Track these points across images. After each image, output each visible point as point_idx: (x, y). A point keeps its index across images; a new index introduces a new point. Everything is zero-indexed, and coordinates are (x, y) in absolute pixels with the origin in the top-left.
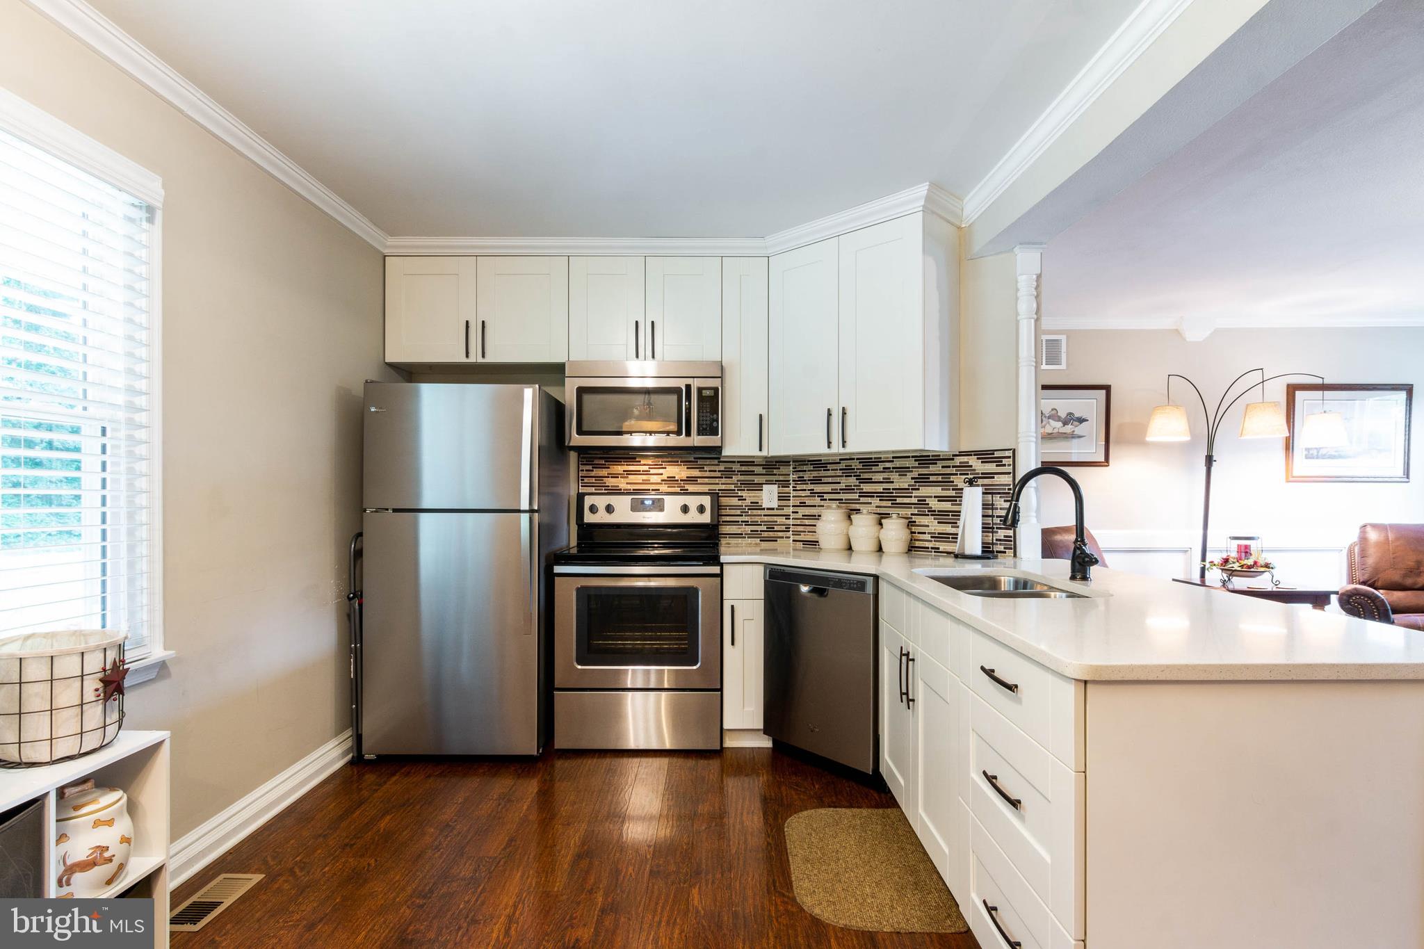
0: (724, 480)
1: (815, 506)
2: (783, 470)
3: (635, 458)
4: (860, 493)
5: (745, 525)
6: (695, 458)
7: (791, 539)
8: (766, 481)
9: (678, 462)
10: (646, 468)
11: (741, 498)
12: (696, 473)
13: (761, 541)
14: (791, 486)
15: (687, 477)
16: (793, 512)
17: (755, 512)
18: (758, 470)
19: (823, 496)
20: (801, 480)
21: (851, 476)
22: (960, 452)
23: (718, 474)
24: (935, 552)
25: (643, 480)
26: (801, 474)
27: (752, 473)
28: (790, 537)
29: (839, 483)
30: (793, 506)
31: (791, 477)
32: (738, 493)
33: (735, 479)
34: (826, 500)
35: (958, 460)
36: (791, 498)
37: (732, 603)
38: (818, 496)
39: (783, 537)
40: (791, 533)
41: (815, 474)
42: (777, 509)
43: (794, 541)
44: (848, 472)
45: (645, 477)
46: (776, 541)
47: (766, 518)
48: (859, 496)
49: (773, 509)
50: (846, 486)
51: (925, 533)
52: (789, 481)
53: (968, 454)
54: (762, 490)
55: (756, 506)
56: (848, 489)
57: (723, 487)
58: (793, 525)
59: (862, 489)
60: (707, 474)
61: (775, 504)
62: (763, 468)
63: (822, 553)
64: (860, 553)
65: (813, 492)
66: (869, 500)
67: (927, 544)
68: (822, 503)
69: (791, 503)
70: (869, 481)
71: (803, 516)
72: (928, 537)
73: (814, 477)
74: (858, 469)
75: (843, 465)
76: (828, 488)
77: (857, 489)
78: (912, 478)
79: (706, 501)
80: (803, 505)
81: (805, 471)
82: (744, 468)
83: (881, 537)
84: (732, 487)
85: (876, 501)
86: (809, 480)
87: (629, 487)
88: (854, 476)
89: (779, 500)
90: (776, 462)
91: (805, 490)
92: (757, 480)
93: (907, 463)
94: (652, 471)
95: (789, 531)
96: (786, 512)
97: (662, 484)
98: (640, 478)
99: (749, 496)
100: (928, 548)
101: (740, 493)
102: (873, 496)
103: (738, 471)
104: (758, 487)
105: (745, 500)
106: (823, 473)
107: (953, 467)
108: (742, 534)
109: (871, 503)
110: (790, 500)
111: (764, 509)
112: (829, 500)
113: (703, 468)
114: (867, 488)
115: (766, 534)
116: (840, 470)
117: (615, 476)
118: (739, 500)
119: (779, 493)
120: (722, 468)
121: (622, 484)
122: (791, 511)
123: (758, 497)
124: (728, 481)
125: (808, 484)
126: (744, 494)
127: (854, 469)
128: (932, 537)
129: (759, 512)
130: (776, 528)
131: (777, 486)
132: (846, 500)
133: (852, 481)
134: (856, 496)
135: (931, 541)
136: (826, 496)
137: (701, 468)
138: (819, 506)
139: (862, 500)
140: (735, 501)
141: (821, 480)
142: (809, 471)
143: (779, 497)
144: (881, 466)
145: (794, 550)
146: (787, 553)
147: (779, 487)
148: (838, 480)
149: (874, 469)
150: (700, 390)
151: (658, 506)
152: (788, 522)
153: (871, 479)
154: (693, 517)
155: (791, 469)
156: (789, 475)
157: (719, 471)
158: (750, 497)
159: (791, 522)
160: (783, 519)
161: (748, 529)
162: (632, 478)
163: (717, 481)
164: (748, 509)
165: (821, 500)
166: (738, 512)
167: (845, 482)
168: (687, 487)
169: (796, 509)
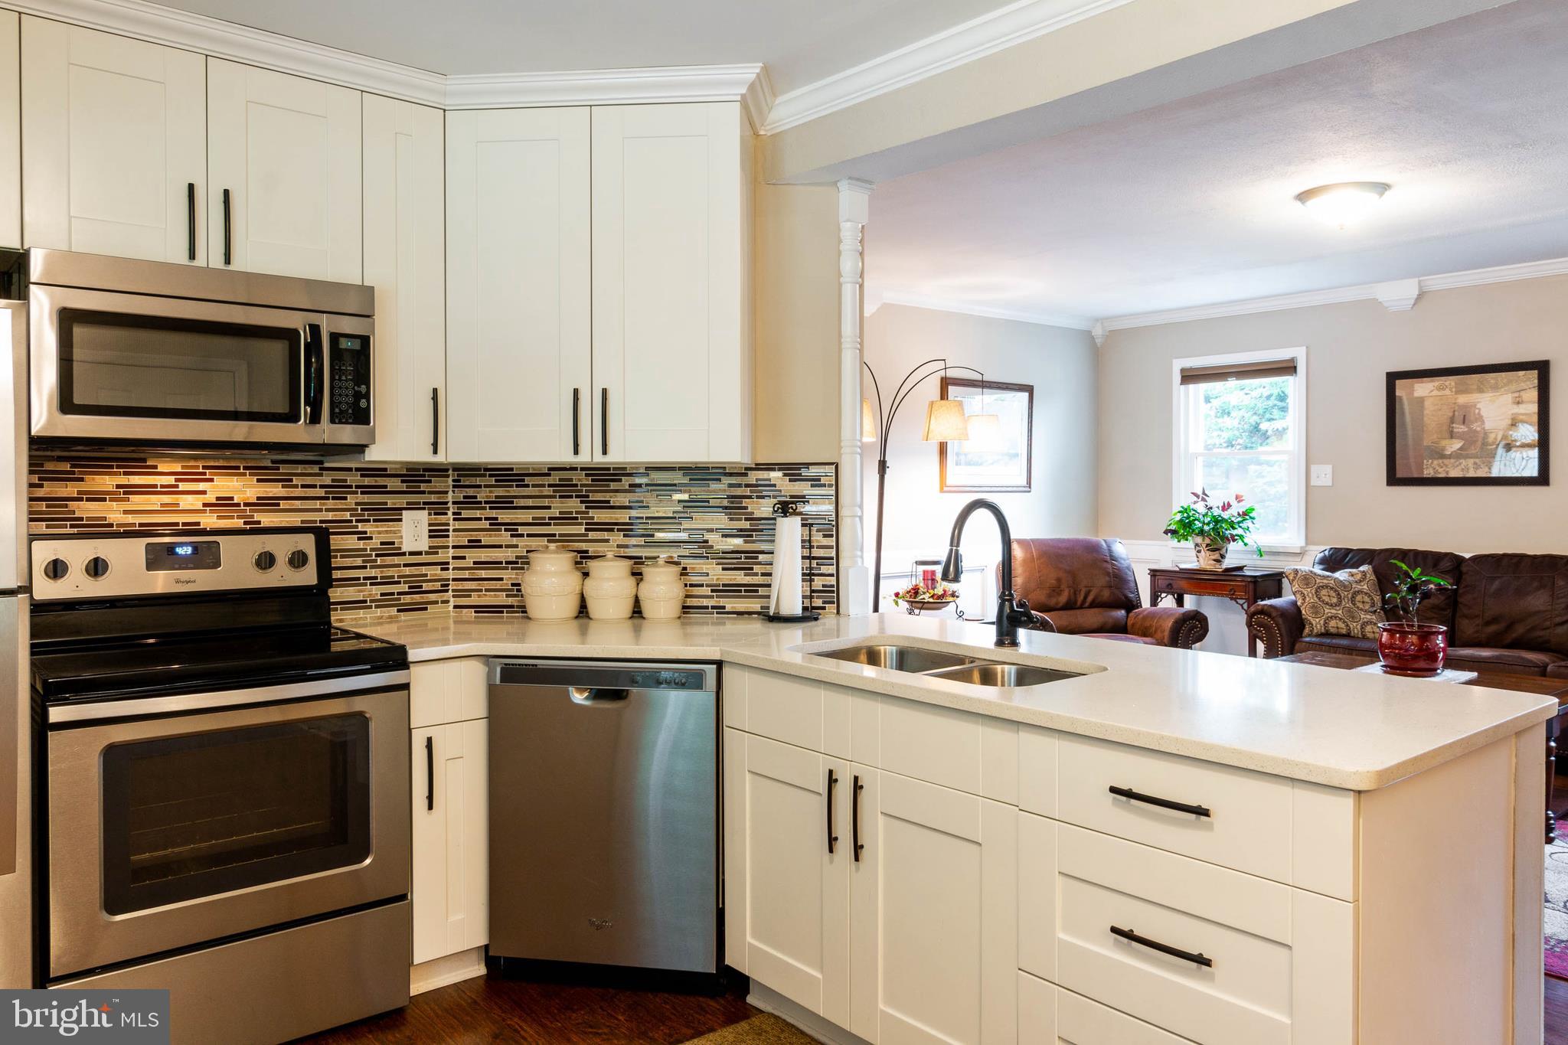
0: (331, 504)
1: (500, 546)
2: (437, 484)
3: (145, 460)
4: (587, 524)
5: (371, 584)
6: (273, 462)
7: (452, 604)
8: (408, 503)
9: (238, 468)
10: (171, 480)
11: (364, 536)
12: (276, 490)
13: (399, 611)
14: (450, 513)
15: (258, 498)
16: (454, 558)
17: (389, 560)
18: (393, 484)
19: (517, 530)
20: (470, 502)
21: (571, 497)
22: (756, 464)
23: (321, 492)
24: (717, 613)
25: (162, 505)
26: (471, 492)
27: (382, 490)
28: (447, 602)
29: (549, 508)
30: (454, 547)
31: (450, 497)
32: (357, 527)
33: (351, 500)
34: (522, 535)
35: (753, 477)
36: (451, 533)
37: (429, 732)
38: (506, 530)
39: (436, 602)
40: (450, 593)
41: (501, 492)
42: (427, 553)
43: (455, 607)
44: (565, 488)
45: (166, 499)
46: (426, 609)
47: (407, 571)
48: (586, 530)
49: (419, 553)
50: (560, 513)
51: (702, 585)
52: (447, 503)
53: (770, 467)
54: (400, 520)
55: (390, 549)
56: (566, 518)
57: (330, 516)
58: (454, 580)
59: (593, 518)
60: (299, 492)
61: (424, 544)
62: (403, 481)
64: (604, 621)
65: (495, 523)
66: (605, 535)
67: (705, 602)
68: (515, 541)
69: (451, 541)
70: (605, 505)
71: (475, 563)
72: (707, 591)
73: (496, 497)
74: (582, 485)
75: (555, 478)
76: (527, 516)
77: (582, 518)
78: (680, 502)
79: (307, 543)
80: (475, 544)
81: (479, 486)
82: (367, 481)
83: (641, 596)
84: (347, 516)
85: (617, 538)
86: (486, 502)
87: (129, 519)
88: (577, 497)
89: (430, 537)
90: (425, 470)
91: (480, 519)
92: (391, 501)
93: (678, 478)
94: (182, 486)
95: (447, 591)
96: (441, 556)
97: (204, 511)
98: (155, 501)
99: (377, 532)
100: (707, 607)
101: (361, 527)
102: (612, 530)
103: (357, 487)
104: (393, 515)
105: (371, 538)
106: (515, 491)
107: (747, 486)
108: (365, 602)
109: (607, 541)
110: (448, 536)
111: (404, 554)
112: (529, 535)
113: (291, 480)
114: (599, 516)
115: (407, 599)
116: (550, 486)
117: (98, 497)
118: (359, 539)
119: (430, 525)
120: (327, 480)
121: (114, 513)
122: (450, 555)
123: (395, 532)
124: (339, 504)
125: (485, 508)
126: (369, 528)
127: (576, 485)
128: (712, 591)
129: (396, 560)
130: (426, 586)
131: (426, 512)
132: (560, 535)
133: (574, 505)
134: (582, 529)
135: (712, 597)
136: (521, 530)
137: (286, 481)
138: (507, 546)
139: (592, 535)
140: (351, 542)
141: (512, 502)
142: (486, 486)
143: (430, 531)
144: (626, 482)
145: (455, 622)
146: (443, 629)
147: (430, 514)
148: (546, 502)
149: (613, 486)
150: (335, 337)
151: (206, 556)
152: (445, 574)
153: (608, 502)
154: (282, 576)
155: (450, 483)
156: (447, 492)
157: (322, 487)
158: (380, 533)
159: (450, 574)
160: (436, 571)
161: (376, 591)
162: (137, 501)
163: (317, 504)
164: (377, 555)
165: (512, 536)
166: (359, 562)
167: (557, 507)
168: (257, 517)
169: (460, 552)
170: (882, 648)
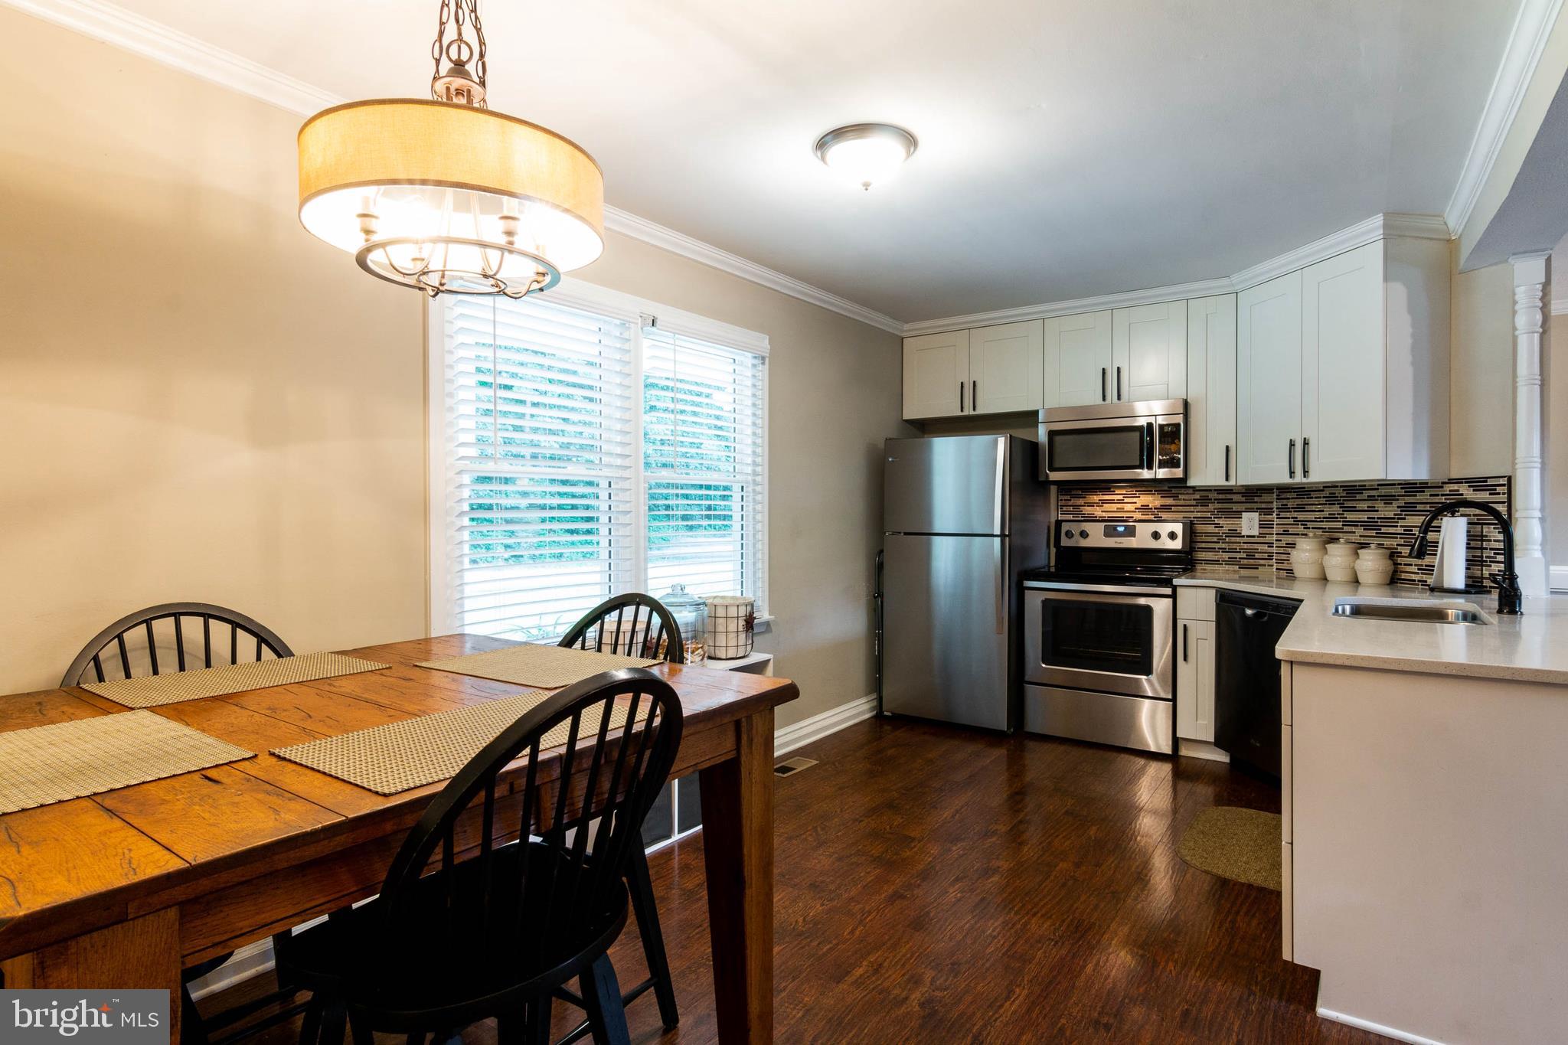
0: (1199, 508)
1: (1298, 534)
2: (1266, 497)
3: (1110, 488)
4: (1343, 521)
5: (1223, 552)
6: (1169, 487)
7: (1275, 567)
8: (1246, 509)
9: (1151, 491)
10: (1121, 497)
11: (1218, 526)
12: (1169, 501)
13: (1240, 568)
14: (1274, 514)
15: (1161, 506)
16: (1276, 540)
17: (1233, 539)
18: (1236, 498)
19: (1306, 525)
20: (1284, 508)
21: (1334, 504)
22: (1449, 480)
23: (1194, 503)
24: (1422, 585)
25: (1117, 508)
26: (1285, 502)
27: (1230, 501)
28: (1272, 566)
29: (1323, 511)
30: (1276, 534)
31: (1275, 505)
32: (1214, 521)
33: (1211, 507)
34: (1309, 528)
35: (1448, 488)
36: (1275, 526)
37: (1186, 622)
38: (1302, 525)
39: (1265, 565)
40: (1274, 560)
41: (1298, 501)
42: (1258, 537)
43: (1277, 569)
44: (1332, 500)
45: (1119, 506)
46: (1257, 568)
47: (1245, 546)
48: (1343, 525)
49: (1254, 537)
50: (1329, 514)
51: (1411, 565)
52: (1272, 508)
53: (1459, 481)
54: (1241, 518)
55: (1235, 533)
56: (1332, 518)
57: (1199, 515)
58: (1276, 553)
59: (1346, 518)
60: (1182, 502)
61: (1256, 532)
62: (1243, 496)
63: (1296, 582)
64: (1335, 582)
65: (1296, 521)
66: (1353, 529)
67: (1414, 577)
68: (1305, 531)
69: (1275, 531)
70: (1353, 510)
71: (1286, 544)
72: (1414, 569)
73: (1297, 505)
74: (1341, 497)
75: (1327, 493)
76: (1311, 516)
77: (1341, 518)
78: (1398, 507)
79: (1178, 528)
80: (1286, 533)
81: (1289, 499)
82: (1221, 496)
83: (1357, 567)
84: (1209, 515)
85: (1360, 531)
86: (1292, 508)
87: (1104, 514)
88: (1338, 504)
89: (1260, 528)
90: (1257, 490)
91: (1289, 518)
92: (1235, 507)
93: (1393, 491)
94: (1126, 500)
95: (1272, 559)
96: (1268, 539)
97: (1135, 512)
98: (1114, 507)
99: (1226, 524)
100: (1415, 581)
101: (1216, 521)
102: (1357, 526)
103: (1215, 499)
104: (1238, 515)
105: (1222, 527)
106: (1306, 501)
107: (1443, 495)
108: (1219, 561)
109: (1354, 532)
110: (1273, 528)
111: (1243, 536)
112: (1313, 528)
113: (1178, 497)
114: (1350, 516)
115: (1245, 562)
116: (1324, 497)
117: (1091, 505)
118: (1216, 527)
119: (1260, 521)
120: (1198, 497)
121: (1098, 512)
122: (1274, 539)
123: (1237, 524)
124: (1204, 509)
125: (1291, 512)
126: (1221, 522)
127: (1337, 497)
128: (1419, 569)
129: (1238, 540)
130: (1257, 556)
131: (1258, 513)
132: (1329, 528)
133: (1336, 509)
134: (1340, 525)
135: (1418, 573)
136: (1309, 525)
137: (1175, 497)
138: (1303, 534)
139: (1346, 529)
140: (1211, 529)
141: (1304, 508)
142: (1292, 498)
143: (1260, 524)
144: (1366, 494)
145: (1277, 578)
146: (1269, 581)
147: (1260, 515)
148: (1321, 508)
149: (1358, 497)
150: (1161, 427)
151: (1131, 532)
152: (1270, 550)
153: (1355, 507)
154: (1167, 544)
155: (1275, 497)
156: (1272, 502)
157: (1194, 500)
158: (1228, 524)
159: (1274, 550)
160: (1265, 548)
161: (1226, 556)
162: (1107, 507)
163: (1192, 509)
164: (1226, 536)
165: (1304, 528)
166: (1215, 539)
167: (1328, 510)
168: (1160, 514)
169: (1280, 537)
170: (1450, 611)
